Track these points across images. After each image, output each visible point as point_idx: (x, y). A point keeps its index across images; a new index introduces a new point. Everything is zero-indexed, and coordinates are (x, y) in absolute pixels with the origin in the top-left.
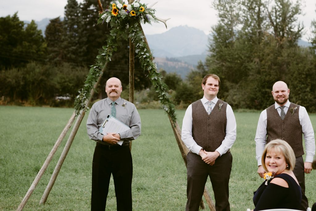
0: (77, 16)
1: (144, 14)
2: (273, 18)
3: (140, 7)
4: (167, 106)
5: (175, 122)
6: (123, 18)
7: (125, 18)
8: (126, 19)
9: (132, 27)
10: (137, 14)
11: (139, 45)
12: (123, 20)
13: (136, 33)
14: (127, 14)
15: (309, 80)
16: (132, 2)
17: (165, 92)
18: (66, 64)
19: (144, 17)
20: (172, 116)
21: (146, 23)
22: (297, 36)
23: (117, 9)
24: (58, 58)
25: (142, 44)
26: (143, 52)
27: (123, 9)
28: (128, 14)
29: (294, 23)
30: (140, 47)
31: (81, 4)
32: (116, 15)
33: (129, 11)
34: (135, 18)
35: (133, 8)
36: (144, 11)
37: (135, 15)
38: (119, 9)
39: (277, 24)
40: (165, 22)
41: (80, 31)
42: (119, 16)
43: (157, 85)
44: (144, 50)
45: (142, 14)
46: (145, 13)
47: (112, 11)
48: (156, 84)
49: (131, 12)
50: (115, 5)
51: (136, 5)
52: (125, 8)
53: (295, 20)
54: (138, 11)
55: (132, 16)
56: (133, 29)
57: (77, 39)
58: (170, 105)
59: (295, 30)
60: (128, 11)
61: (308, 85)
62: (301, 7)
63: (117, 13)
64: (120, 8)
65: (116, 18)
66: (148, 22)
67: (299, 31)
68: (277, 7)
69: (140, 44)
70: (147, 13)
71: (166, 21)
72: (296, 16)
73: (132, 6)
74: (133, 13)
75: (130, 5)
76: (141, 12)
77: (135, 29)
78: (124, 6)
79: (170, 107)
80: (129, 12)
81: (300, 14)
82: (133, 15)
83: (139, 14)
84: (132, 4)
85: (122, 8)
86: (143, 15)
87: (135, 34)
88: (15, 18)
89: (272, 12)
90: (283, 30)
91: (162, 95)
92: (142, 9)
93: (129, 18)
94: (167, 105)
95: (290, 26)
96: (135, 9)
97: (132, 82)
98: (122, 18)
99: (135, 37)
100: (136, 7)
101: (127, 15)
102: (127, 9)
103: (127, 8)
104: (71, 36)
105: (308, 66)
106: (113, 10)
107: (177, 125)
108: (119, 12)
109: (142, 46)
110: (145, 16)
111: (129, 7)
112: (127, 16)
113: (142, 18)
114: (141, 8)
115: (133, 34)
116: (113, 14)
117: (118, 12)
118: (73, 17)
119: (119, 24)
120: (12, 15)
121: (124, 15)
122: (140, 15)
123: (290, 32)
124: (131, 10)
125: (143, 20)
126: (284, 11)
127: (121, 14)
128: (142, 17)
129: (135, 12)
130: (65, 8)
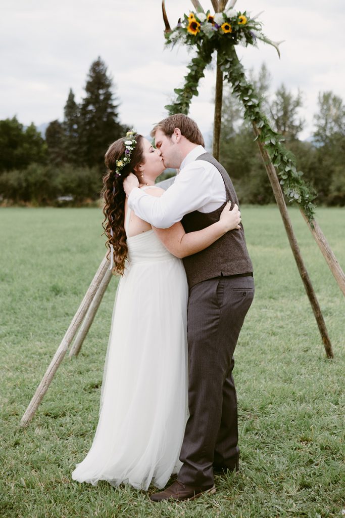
0: (76, 117)
1: (245, 29)
2: (274, 112)
3: (238, 17)
4: (297, 192)
5: (313, 218)
6: (210, 37)
7: (212, 38)
8: (214, 38)
9: (225, 54)
10: (233, 29)
11: (239, 85)
12: (208, 41)
13: (232, 65)
14: (216, 30)
15: (312, 174)
16: (223, 9)
17: (290, 166)
18: (67, 165)
19: (245, 34)
20: (307, 209)
21: (249, 45)
22: (299, 130)
23: (198, 23)
24: (59, 160)
25: (244, 83)
26: (246, 96)
27: (207, 21)
28: (218, 30)
29: (295, 117)
30: (242, 88)
31: (79, 104)
32: (195, 33)
33: (219, 25)
34: (229, 37)
35: (227, 20)
36: (246, 24)
37: (229, 31)
38: (200, 22)
39: (278, 118)
40: (276, 46)
41: (80, 131)
42: (201, 35)
43: (276, 154)
44: (248, 92)
45: (242, 30)
46: (249, 28)
47: (188, 27)
48: (274, 153)
49: (223, 27)
50: (193, 16)
51: (231, 14)
52: (211, 20)
53: (296, 113)
54: (235, 23)
55: (225, 34)
56: (227, 57)
57: (77, 140)
58: (301, 189)
59: (297, 123)
60: (217, 24)
61: (311, 179)
62: (302, 100)
63: (197, 28)
64: (202, 20)
65: (197, 38)
66: (251, 43)
67: (300, 124)
68: (278, 102)
69: (240, 82)
70: (251, 28)
71: (278, 44)
72: (298, 109)
73: (224, 15)
74: (227, 28)
75: (221, 14)
76: (241, 26)
77: (229, 58)
78: (208, 17)
79: (302, 192)
80: (219, 27)
81: (301, 106)
82: (226, 32)
83: (237, 28)
84: (224, 12)
85: (205, 20)
86: (244, 31)
87: (230, 66)
88: (15, 120)
89: (273, 106)
90: (284, 124)
91: (287, 171)
92: (242, 21)
93: (220, 36)
94: (296, 189)
95: (291, 120)
96: (231, 19)
97: (217, 155)
98: (207, 37)
99: (231, 71)
100: (231, 17)
101: (215, 32)
102: (215, 23)
103: (215, 20)
104: (71, 137)
105: (311, 160)
106: (190, 25)
107: (315, 225)
108: (201, 27)
109: (245, 85)
110: (248, 32)
111: (218, 18)
112: (217, 34)
113: (241, 37)
114: (240, 18)
115: (228, 66)
116: (190, 31)
117: (199, 28)
118: (73, 118)
119: (201, 50)
120: (11, 118)
121: (210, 33)
122: (239, 31)
123: (292, 127)
124: (223, 23)
125: (244, 39)
126: (285, 105)
127: (204, 32)
128: (242, 34)
129: (230, 26)
130: (65, 108)
